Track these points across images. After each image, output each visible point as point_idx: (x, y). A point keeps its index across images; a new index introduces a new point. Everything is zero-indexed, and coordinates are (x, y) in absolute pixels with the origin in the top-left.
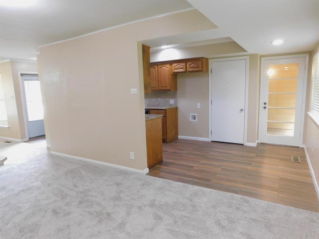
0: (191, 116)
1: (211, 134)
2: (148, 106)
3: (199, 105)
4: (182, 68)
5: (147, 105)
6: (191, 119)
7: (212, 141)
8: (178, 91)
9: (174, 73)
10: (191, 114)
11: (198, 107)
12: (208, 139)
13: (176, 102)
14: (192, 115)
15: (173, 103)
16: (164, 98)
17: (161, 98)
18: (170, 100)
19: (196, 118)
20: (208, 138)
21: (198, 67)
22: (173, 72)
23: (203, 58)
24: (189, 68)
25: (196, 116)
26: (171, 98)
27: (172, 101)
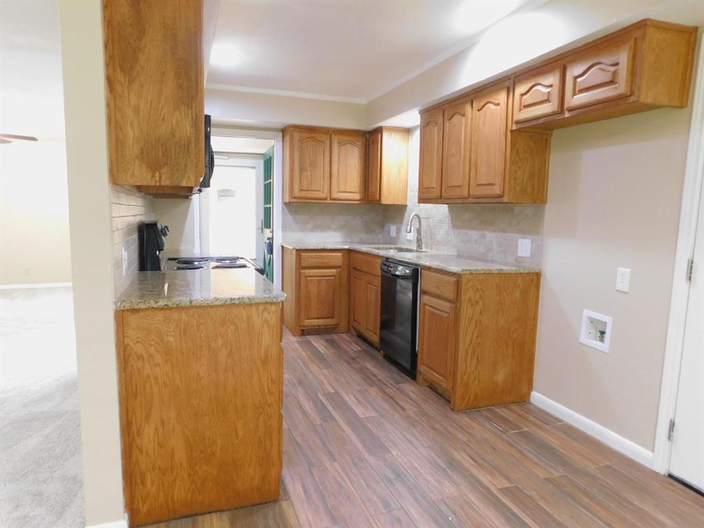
0: (585, 321)
1: (670, 437)
2: (459, 256)
3: (623, 278)
4: (546, 98)
5: (458, 251)
6: (587, 338)
7: (671, 476)
8: (547, 205)
9: (520, 126)
10: (588, 313)
11: (619, 286)
12: (649, 453)
13: (538, 250)
14: (592, 321)
15: (528, 255)
16: (504, 231)
17: (494, 231)
18: (520, 240)
19: (607, 336)
20: (653, 451)
21: (612, 82)
22: (517, 122)
23: (643, 25)
24: (574, 94)
25: (605, 324)
26: (524, 232)
27: (524, 247)
